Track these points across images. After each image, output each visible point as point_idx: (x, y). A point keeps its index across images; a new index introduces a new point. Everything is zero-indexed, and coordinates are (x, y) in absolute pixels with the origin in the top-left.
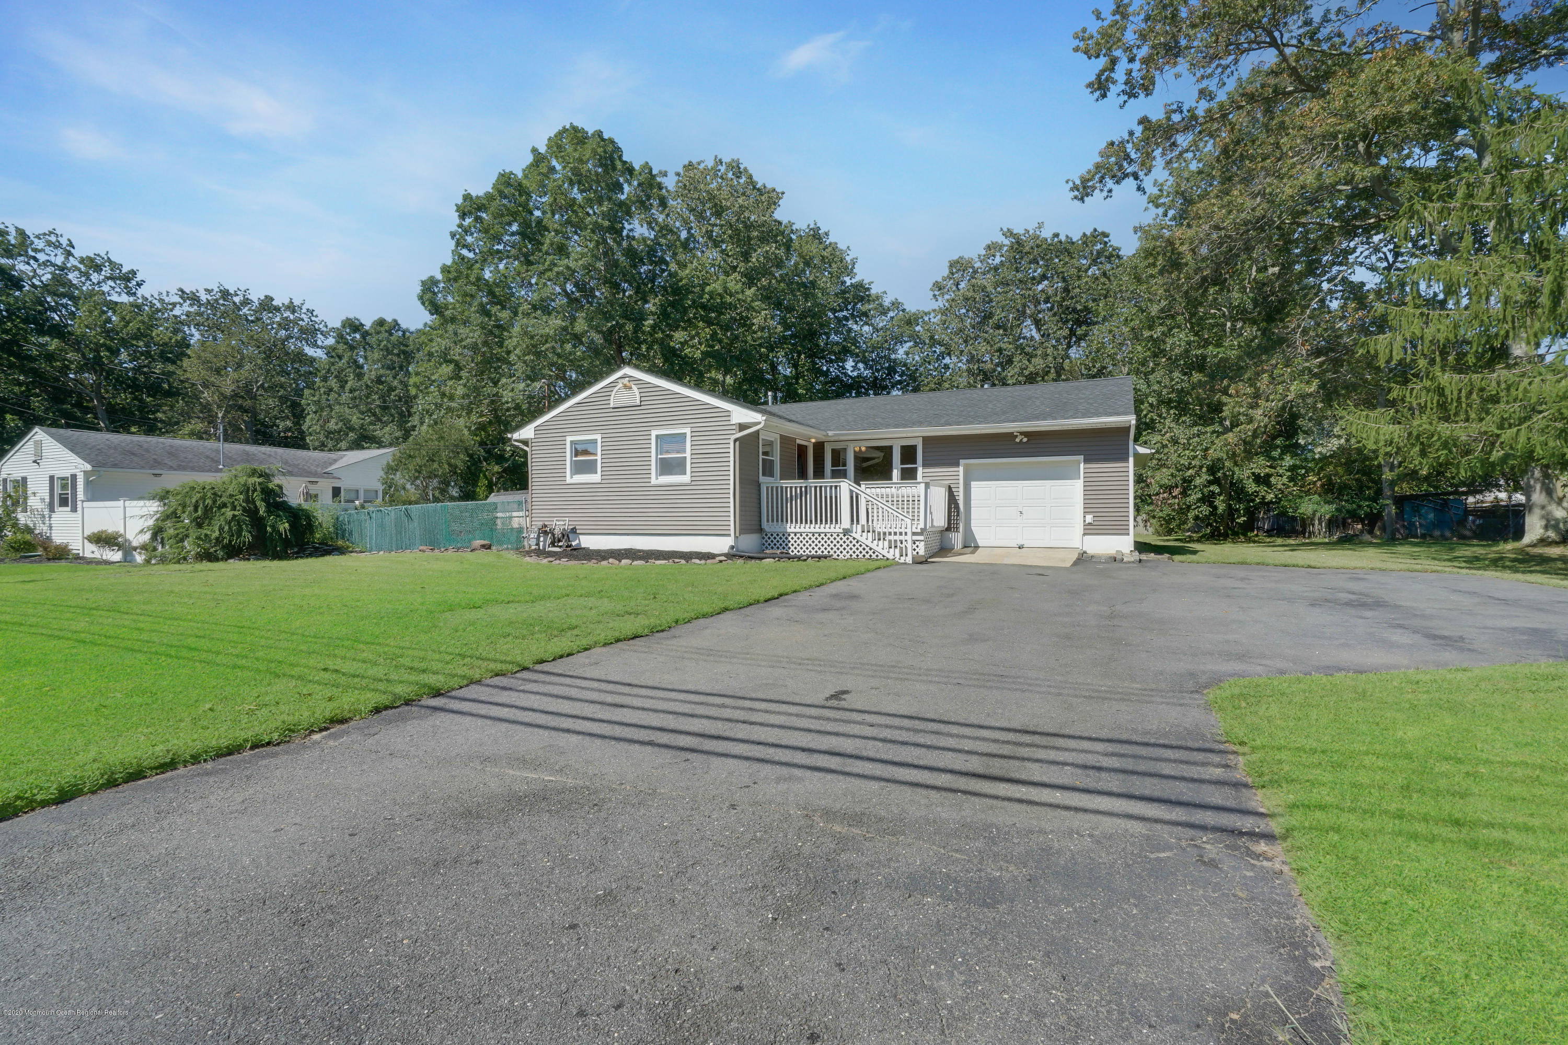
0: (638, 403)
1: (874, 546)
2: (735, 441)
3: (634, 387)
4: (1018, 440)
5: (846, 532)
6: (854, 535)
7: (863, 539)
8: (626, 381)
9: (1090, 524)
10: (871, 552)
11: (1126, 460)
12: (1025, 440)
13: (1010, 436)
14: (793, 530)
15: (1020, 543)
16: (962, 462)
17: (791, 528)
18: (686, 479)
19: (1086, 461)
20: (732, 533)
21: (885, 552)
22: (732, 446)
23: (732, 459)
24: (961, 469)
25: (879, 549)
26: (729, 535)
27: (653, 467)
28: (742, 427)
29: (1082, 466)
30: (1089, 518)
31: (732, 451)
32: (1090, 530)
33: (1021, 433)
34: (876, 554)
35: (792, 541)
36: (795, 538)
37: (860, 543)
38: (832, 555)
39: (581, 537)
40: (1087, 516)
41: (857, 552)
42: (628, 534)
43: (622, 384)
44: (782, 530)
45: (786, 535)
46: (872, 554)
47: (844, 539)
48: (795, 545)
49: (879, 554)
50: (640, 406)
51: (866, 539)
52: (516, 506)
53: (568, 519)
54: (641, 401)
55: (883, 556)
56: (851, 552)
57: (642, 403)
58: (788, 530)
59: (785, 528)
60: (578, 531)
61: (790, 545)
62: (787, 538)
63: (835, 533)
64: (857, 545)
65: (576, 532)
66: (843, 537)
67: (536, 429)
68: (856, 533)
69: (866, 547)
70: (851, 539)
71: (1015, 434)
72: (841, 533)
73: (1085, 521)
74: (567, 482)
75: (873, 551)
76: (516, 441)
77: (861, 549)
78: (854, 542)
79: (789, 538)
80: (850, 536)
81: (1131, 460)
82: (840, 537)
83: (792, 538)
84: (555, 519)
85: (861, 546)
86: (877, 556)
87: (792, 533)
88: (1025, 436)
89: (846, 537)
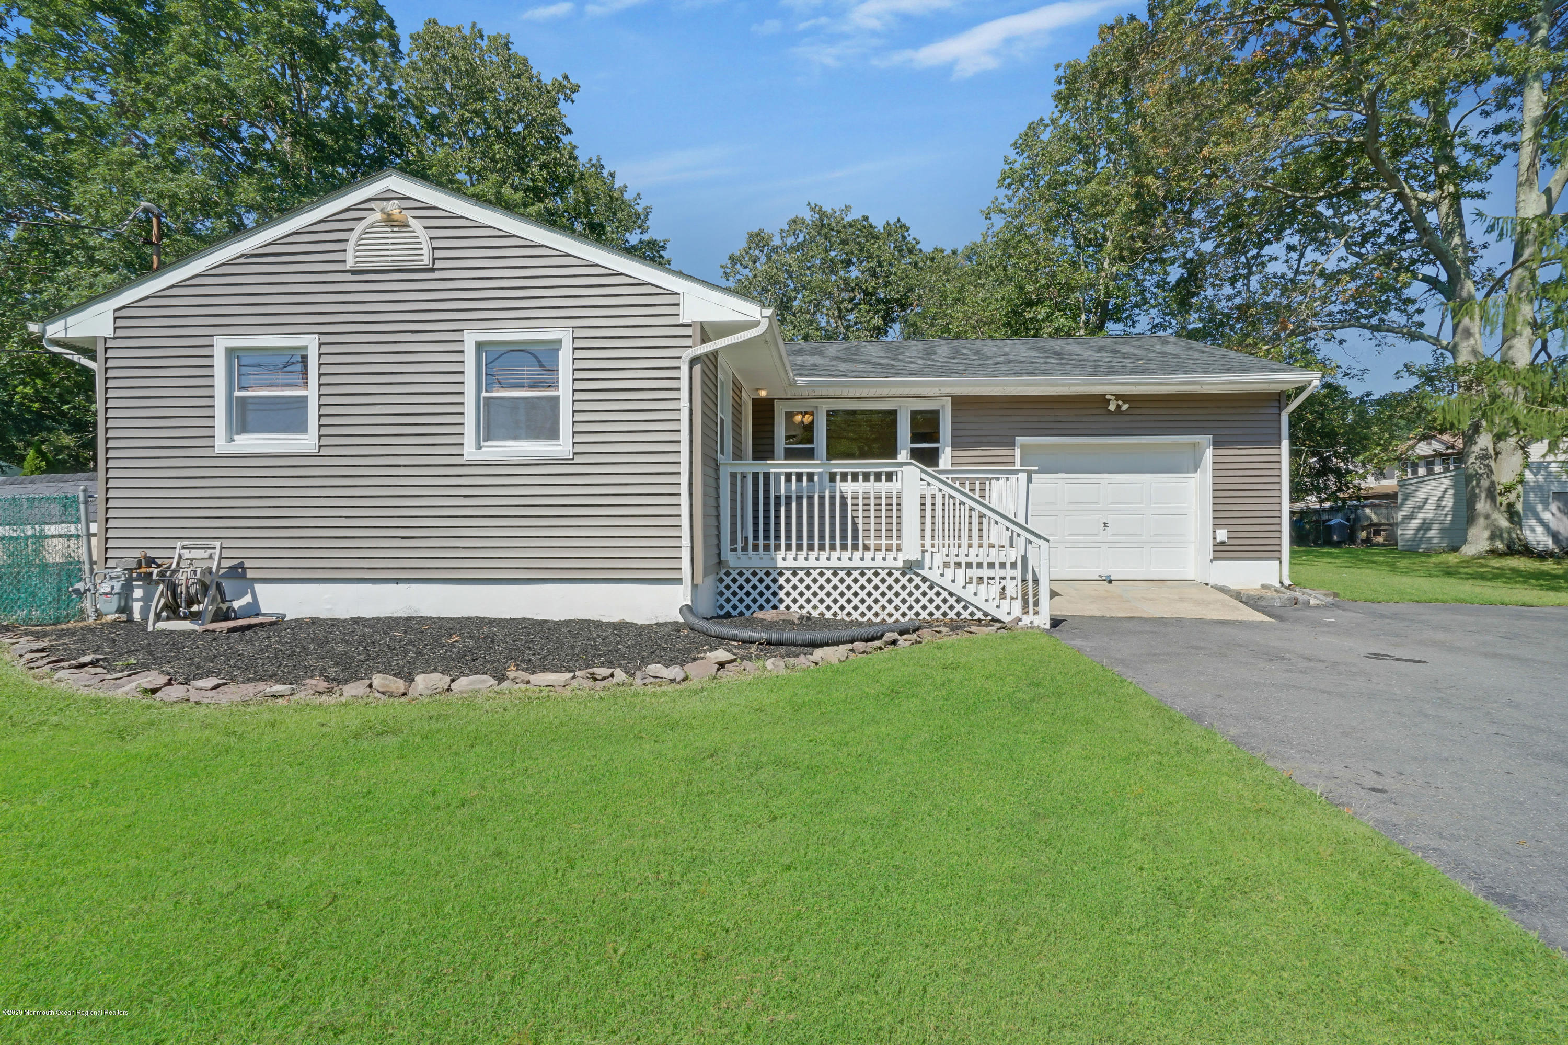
0: (427, 261)
1: (967, 595)
2: (693, 361)
3: (414, 224)
4: (1112, 407)
5: (911, 567)
6: (925, 572)
7: (945, 582)
8: (392, 207)
9: (1222, 543)
10: (958, 607)
11: (1279, 442)
12: (1125, 407)
13: (1102, 400)
14: (790, 563)
15: (1105, 573)
16: (1019, 440)
17: (784, 559)
18: (562, 447)
19: (1216, 444)
20: (686, 574)
21: (990, 608)
22: (685, 369)
23: (684, 402)
24: (1017, 451)
25: (979, 601)
26: (679, 581)
27: (469, 420)
28: (706, 332)
29: (1209, 452)
30: (1222, 535)
31: (684, 384)
32: (1222, 552)
33: (1118, 397)
34: (969, 611)
35: (788, 587)
36: (795, 581)
37: (936, 589)
38: (876, 615)
39: (258, 587)
40: (1218, 531)
41: (931, 608)
42: (398, 581)
43: (377, 216)
44: (766, 564)
45: (774, 574)
46: (962, 611)
47: (904, 581)
48: (795, 594)
49: (975, 611)
50: (433, 270)
51: (953, 581)
52: (56, 509)
53: (218, 544)
54: (434, 260)
55: (986, 614)
56: (917, 608)
57: (438, 264)
58: (780, 564)
59: (773, 559)
60: (250, 574)
61: (782, 594)
62: (775, 581)
63: (883, 569)
64: (931, 594)
65: (243, 576)
66: (900, 577)
67: (118, 314)
68: (931, 568)
69: (948, 597)
70: (917, 580)
71: (1108, 397)
72: (897, 569)
73: (1215, 538)
74: (217, 450)
75: (963, 604)
76: (56, 342)
77: (938, 601)
78: (924, 587)
79: (781, 581)
80: (917, 575)
81: (1285, 444)
82: (893, 577)
83: (788, 581)
84: (179, 544)
85: (938, 594)
86: (972, 614)
87: (788, 569)
88: (1125, 402)
89: (908, 577)
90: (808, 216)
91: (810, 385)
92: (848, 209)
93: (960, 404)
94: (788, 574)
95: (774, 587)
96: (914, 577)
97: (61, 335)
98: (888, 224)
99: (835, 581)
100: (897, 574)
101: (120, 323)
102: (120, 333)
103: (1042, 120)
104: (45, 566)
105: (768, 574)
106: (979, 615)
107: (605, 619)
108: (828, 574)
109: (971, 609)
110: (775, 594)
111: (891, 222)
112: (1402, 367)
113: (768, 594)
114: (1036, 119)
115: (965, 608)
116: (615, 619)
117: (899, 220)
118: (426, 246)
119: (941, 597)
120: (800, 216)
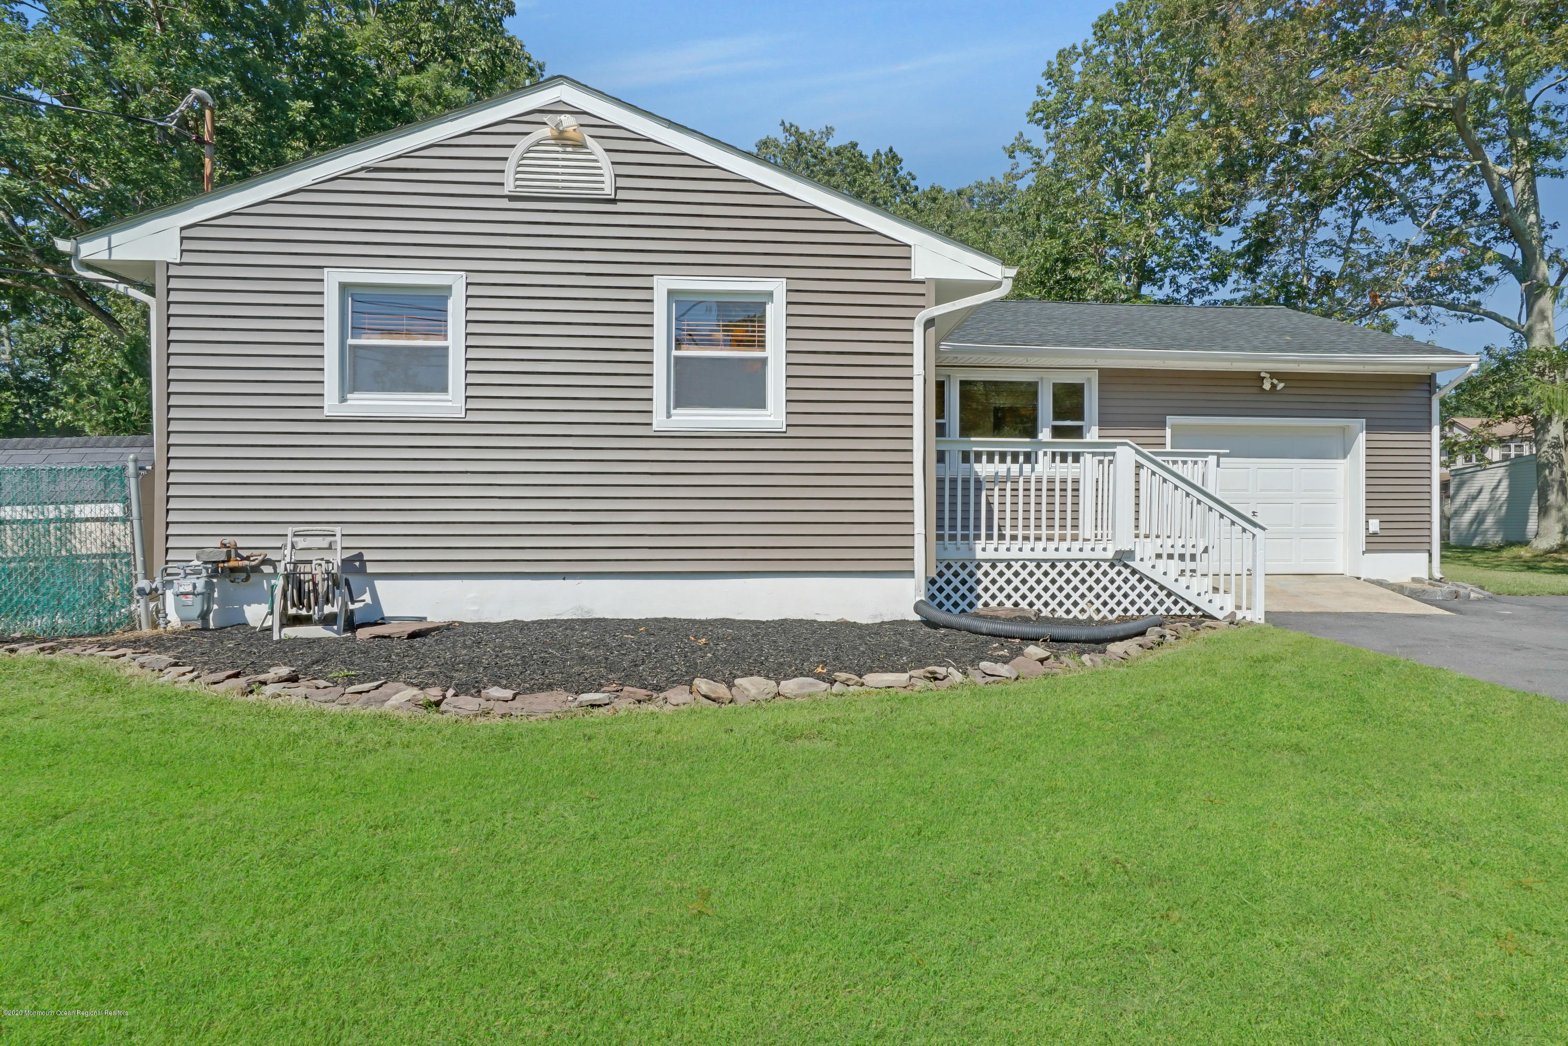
0: (608, 190)
1: (1179, 589)
2: (929, 324)
3: (593, 144)
4: (1267, 386)
5: (1122, 558)
6: (1133, 564)
7: (1156, 575)
8: (568, 121)
9: (1375, 535)
10: (1169, 602)
11: (1430, 428)
12: (1280, 386)
13: (1257, 377)
14: (990, 554)
16: (1170, 420)
17: (984, 549)
18: (771, 417)
19: (1370, 428)
20: (919, 566)
21: (1202, 603)
23: (918, 370)
24: (1168, 432)
25: (1190, 596)
26: (911, 573)
27: (661, 382)
29: (1362, 437)
30: (1375, 525)
31: (916, 350)
32: (1374, 543)
33: (1273, 375)
34: (1179, 606)
35: (986, 582)
36: (994, 574)
37: (1146, 582)
38: (1083, 611)
39: (380, 585)
40: (1371, 521)
41: (1140, 603)
42: (564, 576)
43: (546, 132)
44: (963, 555)
45: (971, 567)
46: (1172, 606)
47: (1112, 573)
48: (994, 589)
49: (1186, 606)
50: (614, 201)
51: (1165, 574)
52: (93, 484)
53: (338, 529)
54: (617, 189)
55: (1197, 609)
56: (1126, 603)
57: (621, 195)
58: (979, 555)
59: (971, 550)
60: (371, 569)
61: (979, 589)
62: (971, 574)
63: (1091, 560)
64: (1140, 588)
65: (362, 570)
66: (1108, 570)
67: (187, 233)
68: (1142, 560)
69: (1158, 592)
70: (1126, 573)
71: (1263, 375)
72: (1105, 560)
73: (1367, 529)
74: (327, 412)
75: (1173, 598)
76: (89, 266)
77: (1147, 595)
78: (1133, 580)
79: (979, 574)
80: (1126, 566)
81: (1436, 430)
82: (1101, 570)
83: (986, 574)
84: (290, 530)
85: (1147, 588)
86: (1182, 609)
87: (986, 561)
88: (1280, 380)
89: (1116, 569)
90: (781, 137)
91: (955, 350)
92: (829, 131)
93: (1108, 377)
94: (986, 566)
95: (971, 582)
96: (1122, 569)
97: (104, 256)
98: (878, 153)
99: (1039, 574)
100: (1105, 566)
101: (188, 245)
102: (188, 258)
103: (1074, 47)
104: (73, 560)
105: (964, 567)
106: (1190, 610)
107: (821, 619)
108: (1031, 566)
109: (1182, 604)
110: (971, 590)
111: (882, 152)
112: (1482, 350)
113: (963, 589)
114: (1068, 46)
115: (1176, 603)
116: (834, 618)
117: (891, 150)
118: (608, 172)
119: (1151, 591)
120: (772, 136)
